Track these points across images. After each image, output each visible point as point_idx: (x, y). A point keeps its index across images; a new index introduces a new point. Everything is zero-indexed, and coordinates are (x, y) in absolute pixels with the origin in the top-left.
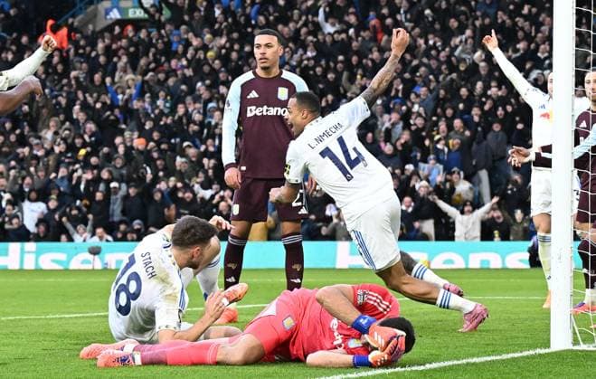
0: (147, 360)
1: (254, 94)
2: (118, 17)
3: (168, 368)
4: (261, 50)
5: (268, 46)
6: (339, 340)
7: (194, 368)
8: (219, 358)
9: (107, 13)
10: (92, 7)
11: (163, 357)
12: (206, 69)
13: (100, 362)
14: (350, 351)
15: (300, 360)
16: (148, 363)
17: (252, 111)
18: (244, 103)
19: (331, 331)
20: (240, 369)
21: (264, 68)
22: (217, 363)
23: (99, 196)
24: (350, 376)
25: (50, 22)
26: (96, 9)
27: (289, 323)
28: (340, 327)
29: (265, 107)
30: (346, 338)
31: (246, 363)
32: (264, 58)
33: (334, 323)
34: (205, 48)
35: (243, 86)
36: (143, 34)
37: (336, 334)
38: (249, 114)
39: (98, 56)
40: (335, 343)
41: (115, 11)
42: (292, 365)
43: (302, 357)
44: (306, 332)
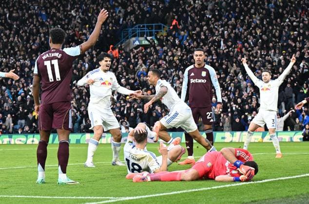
0: (153, 179)
1: (192, 74)
2: (138, 44)
3: (161, 183)
4: (198, 57)
5: (200, 55)
6: (228, 171)
7: (171, 182)
8: (182, 178)
9: (134, 43)
10: (128, 40)
11: (159, 178)
12: (174, 64)
13: (134, 180)
14: (232, 175)
15: (213, 179)
16: (153, 180)
17: (192, 81)
18: (189, 77)
19: (226, 167)
20: (189, 183)
21: (198, 64)
22: (181, 180)
23: (132, 114)
24: (233, 185)
25: (111, 46)
26: (130, 41)
27: (209, 164)
28: (229, 165)
29: (197, 80)
30: (231, 169)
31: (192, 180)
32: (199, 60)
33: (227, 164)
34: (173, 56)
35: (189, 71)
36: (148, 50)
37: (227, 168)
38: (191, 82)
39: (131, 60)
40: (227, 172)
41: (137, 41)
42: (210, 181)
43: (214, 178)
44: (216, 168)
